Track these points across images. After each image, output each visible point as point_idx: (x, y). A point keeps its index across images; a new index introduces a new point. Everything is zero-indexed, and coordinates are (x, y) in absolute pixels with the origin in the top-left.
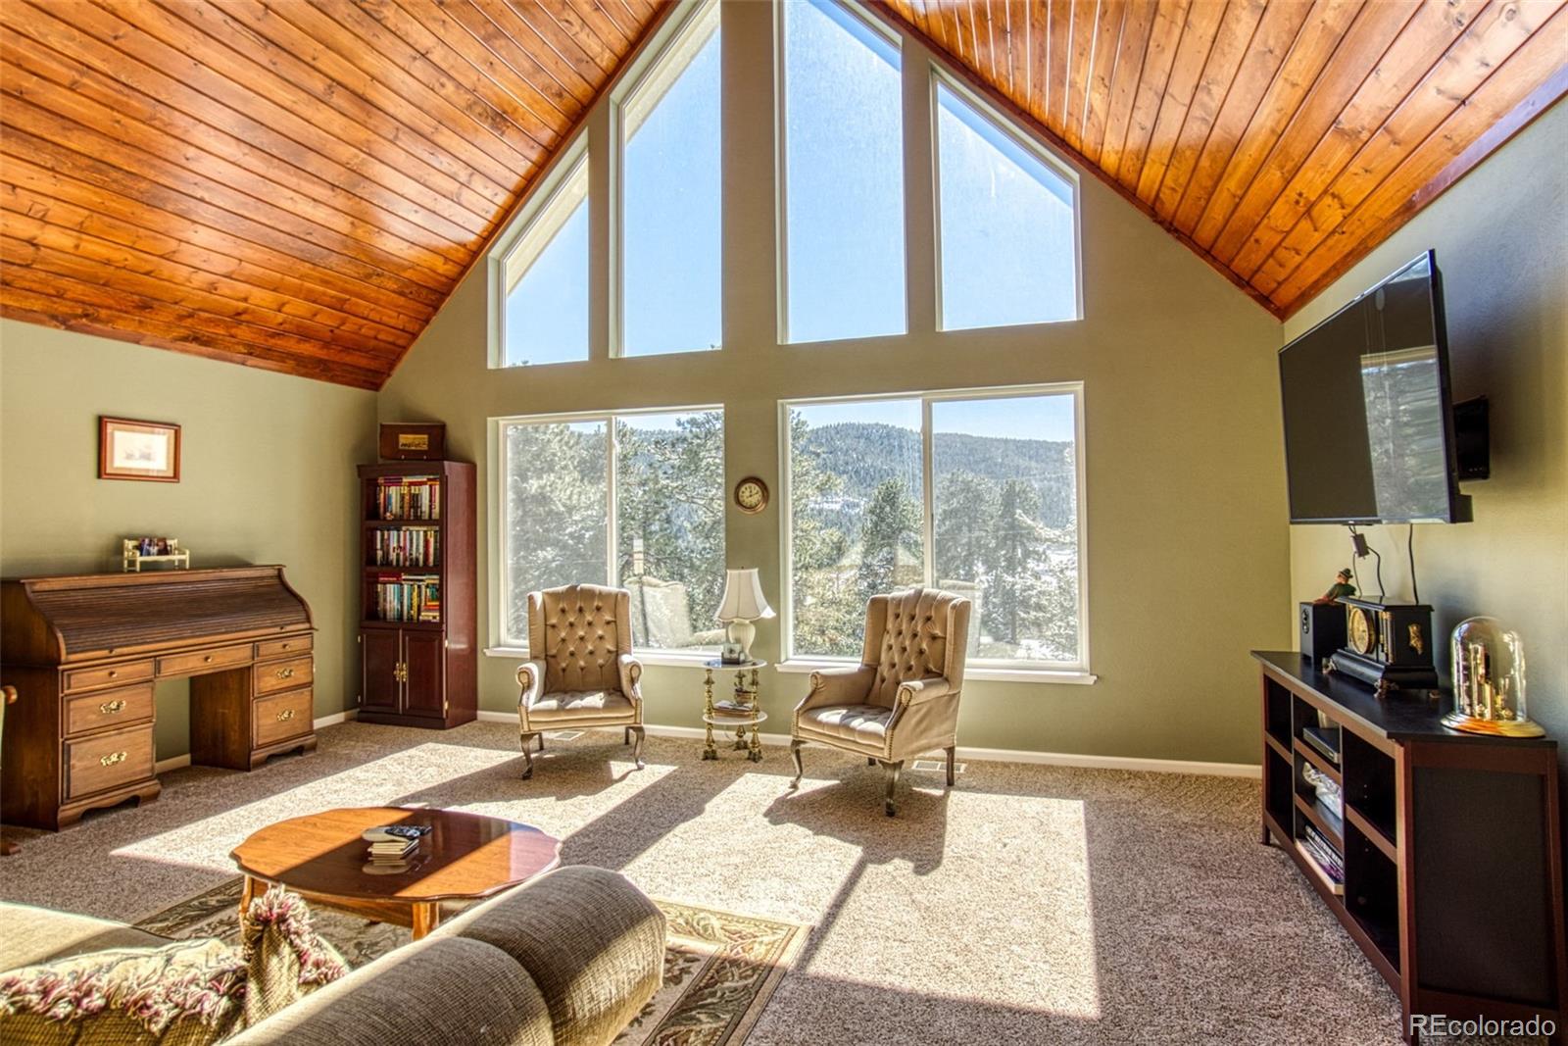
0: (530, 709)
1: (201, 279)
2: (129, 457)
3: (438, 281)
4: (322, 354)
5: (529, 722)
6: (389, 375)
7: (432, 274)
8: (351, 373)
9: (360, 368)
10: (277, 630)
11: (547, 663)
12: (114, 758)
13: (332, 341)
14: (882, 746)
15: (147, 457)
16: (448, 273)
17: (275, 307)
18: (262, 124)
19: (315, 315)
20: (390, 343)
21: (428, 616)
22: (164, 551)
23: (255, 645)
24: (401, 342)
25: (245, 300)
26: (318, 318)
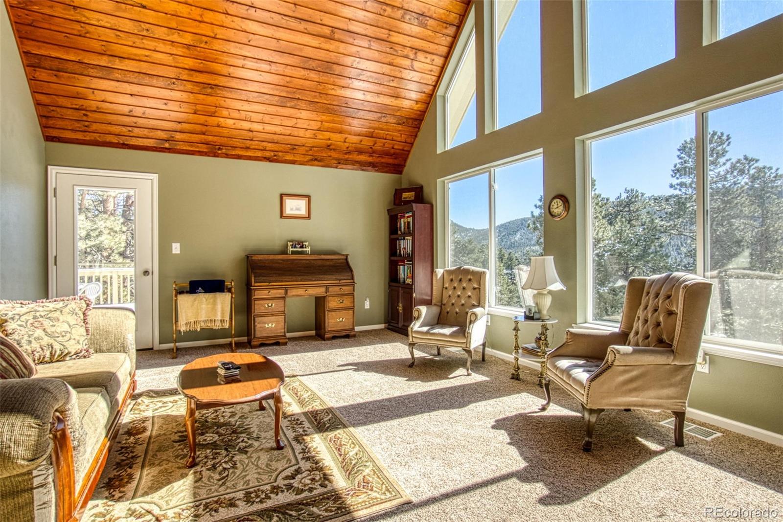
0: (414, 330)
1: (309, 134)
2: (292, 209)
3: (416, 114)
4: (370, 159)
5: (413, 337)
6: (405, 166)
7: (411, 111)
8: (387, 167)
9: (390, 164)
10: (338, 282)
11: (441, 309)
12: (270, 325)
13: (372, 152)
14: (583, 392)
15: (298, 209)
16: (420, 109)
17: (343, 141)
18: (310, 58)
19: (361, 141)
20: (401, 150)
21: (409, 281)
22: (302, 247)
23: (327, 287)
24: (406, 149)
25: (329, 139)
26: (362, 143)
